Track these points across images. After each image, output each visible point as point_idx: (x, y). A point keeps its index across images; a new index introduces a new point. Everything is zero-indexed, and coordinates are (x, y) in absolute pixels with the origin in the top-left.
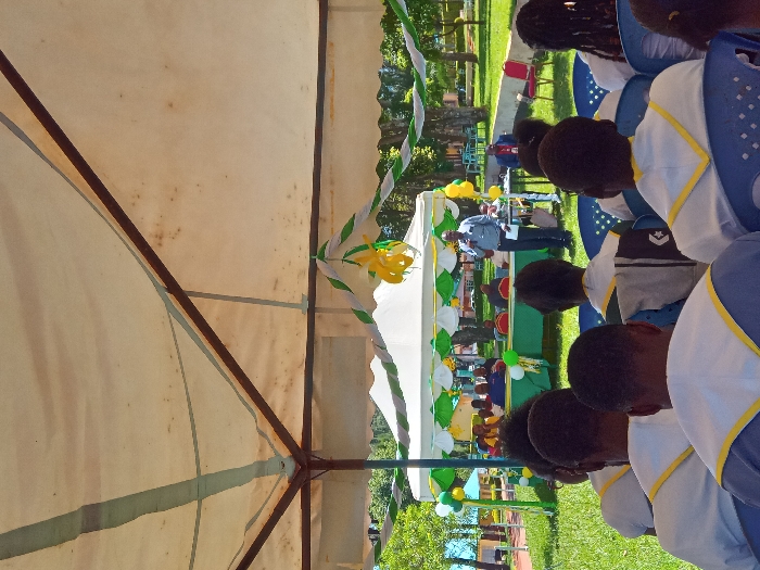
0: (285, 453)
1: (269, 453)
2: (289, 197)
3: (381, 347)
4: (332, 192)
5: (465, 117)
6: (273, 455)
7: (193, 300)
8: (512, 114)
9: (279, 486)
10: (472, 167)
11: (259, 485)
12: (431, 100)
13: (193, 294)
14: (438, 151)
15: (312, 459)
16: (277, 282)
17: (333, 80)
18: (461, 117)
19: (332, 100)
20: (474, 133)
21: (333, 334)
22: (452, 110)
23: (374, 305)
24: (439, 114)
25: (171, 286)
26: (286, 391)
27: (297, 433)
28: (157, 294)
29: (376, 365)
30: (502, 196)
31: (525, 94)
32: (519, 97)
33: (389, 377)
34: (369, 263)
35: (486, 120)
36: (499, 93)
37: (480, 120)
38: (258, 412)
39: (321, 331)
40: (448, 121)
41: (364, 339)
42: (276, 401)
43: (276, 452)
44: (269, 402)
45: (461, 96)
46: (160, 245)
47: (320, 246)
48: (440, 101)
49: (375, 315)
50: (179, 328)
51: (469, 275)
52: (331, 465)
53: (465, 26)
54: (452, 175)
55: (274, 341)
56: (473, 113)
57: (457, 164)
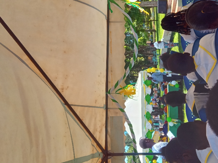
0: (100, 151)
2: (99, 76)
3: (127, 119)
4: (112, 74)
6: (96, 152)
7: (72, 107)
9: (99, 161)
10: (155, 63)
11: (92, 161)
12: (143, 43)
13: (72, 105)
14: (146, 58)
15: (108, 153)
16: (96, 101)
17: (111, 42)
19: (111, 48)
20: (156, 53)
21: (113, 115)
23: (125, 107)
24: (145, 48)
25: (66, 103)
27: (103, 145)
28: (62, 105)
33: (130, 128)
38: (92, 139)
39: (110, 115)
40: (148, 49)
41: (122, 117)
44: (95, 136)
46: (63, 91)
47: (109, 90)
48: (146, 44)
49: (125, 110)
50: (68, 115)
53: (152, 22)
55: (96, 118)
57: (151, 62)
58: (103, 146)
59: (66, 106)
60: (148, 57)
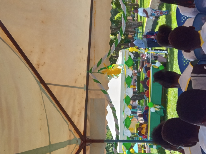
0: (78, 137)
3: (110, 102)
4: (94, 51)
8: (151, 24)
9: (76, 148)
13: (49, 84)
14: (126, 36)
16: (76, 80)
17: (95, 13)
18: (134, 25)
19: (95, 20)
20: (138, 30)
22: (131, 22)
23: (108, 88)
26: (79, 116)
32: (154, 19)
33: (113, 112)
35: (142, 26)
38: (69, 123)
39: (90, 96)
40: (130, 26)
43: (75, 137)
46: (38, 68)
52: (93, 141)
55: (75, 100)
56: (137, 24)
58: (82, 131)
60: (128, 34)
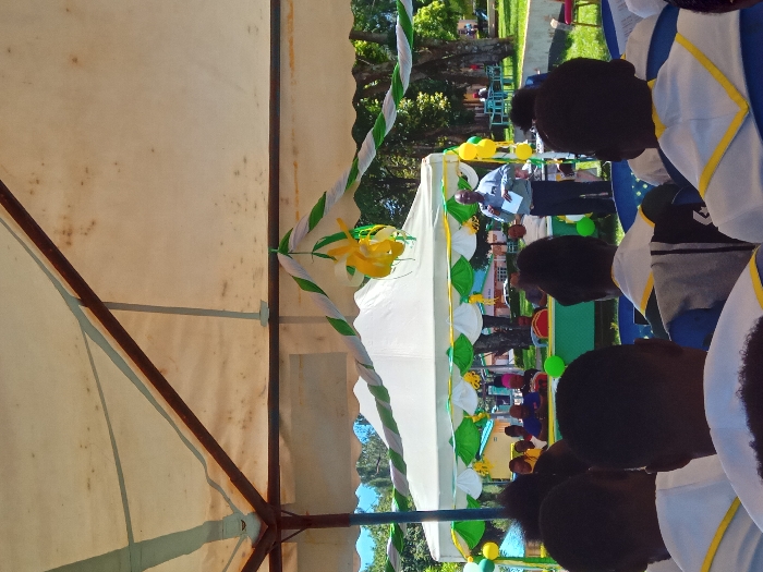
0: (246, 509)
1: (224, 510)
2: (237, 173)
3: (366, 366)
4: (295, 165)
5: (486, 52)
6: (229, 512)
7: (116, 314)
8: (546, 45)
9: (240, 553)
10: (497, 118)
11: (212, 553)
12: (441, 30)
14: (454, 97)
15: (282, 515)
16: (225, 285)
17: (291, 16)
18: (480, 52)
19: (291, 42)
20: (498, 71)
21: (303, 351)
22: (468, 44)
23: (356, 311)
24: (450, 49)
25: (87, 296)
26: (244, 427)
27: (261, 482)
28: (66, 307)
29: (361, 389)
30: (534, 157)
31: (561, 19)
32: (554, 24)
33: (378, 405)
34: (347, 255)
35: (513, 54)
36: (527, 20)
37: (505, 55)
38: (208, 457)
39: (288, 347)
40: (464, 56)
41: (344, 355)
42: (230, 440)
43: (233, 507)
44: (221, 444)
45: (482, 25)
46: (69, 243)
47: (282, 237)
48: (454, 32)
49: (358, 324)
50: (97, 351)
51: (501, 260)
52: (308, 522)
54: (472, 128)
55: (224, 364)
56: (496, 48)
57: (478, 115)
59: (85, 310)
60: (464, 91)
